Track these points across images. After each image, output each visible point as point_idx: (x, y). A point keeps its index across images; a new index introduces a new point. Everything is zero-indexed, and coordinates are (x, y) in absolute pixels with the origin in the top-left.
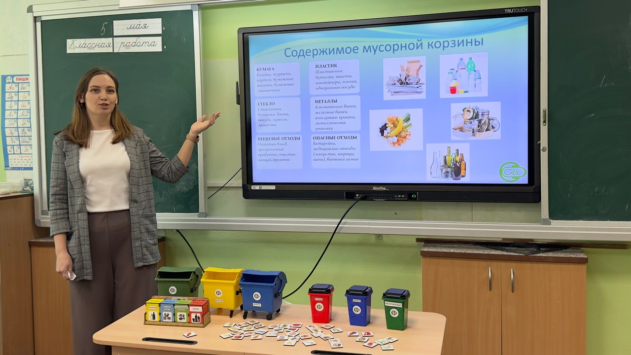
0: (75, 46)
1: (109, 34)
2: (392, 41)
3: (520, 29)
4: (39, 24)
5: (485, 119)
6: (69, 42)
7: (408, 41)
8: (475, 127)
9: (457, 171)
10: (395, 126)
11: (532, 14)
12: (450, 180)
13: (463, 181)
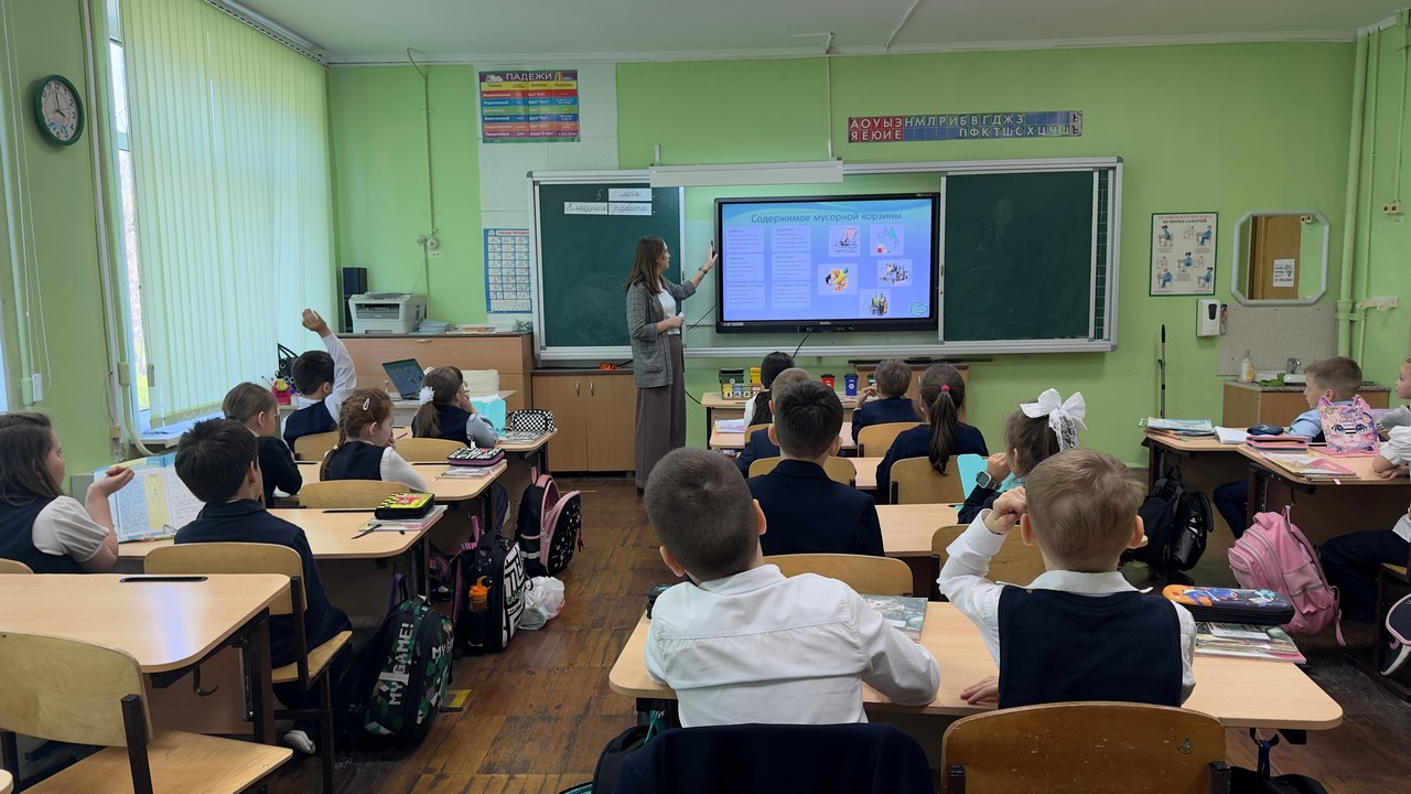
0: (572, 208)
1: (605, 199)
2: (836, 213)
3: (926, 208)
4: (537, 188)
5: (901, 272)
6: (567, 204)
7: (847, 213)
8: (895, 278)
9: (881, 309)
10: (837, 276)
11: (935, 198)
12: (877, 316)
13: (884, 316)
